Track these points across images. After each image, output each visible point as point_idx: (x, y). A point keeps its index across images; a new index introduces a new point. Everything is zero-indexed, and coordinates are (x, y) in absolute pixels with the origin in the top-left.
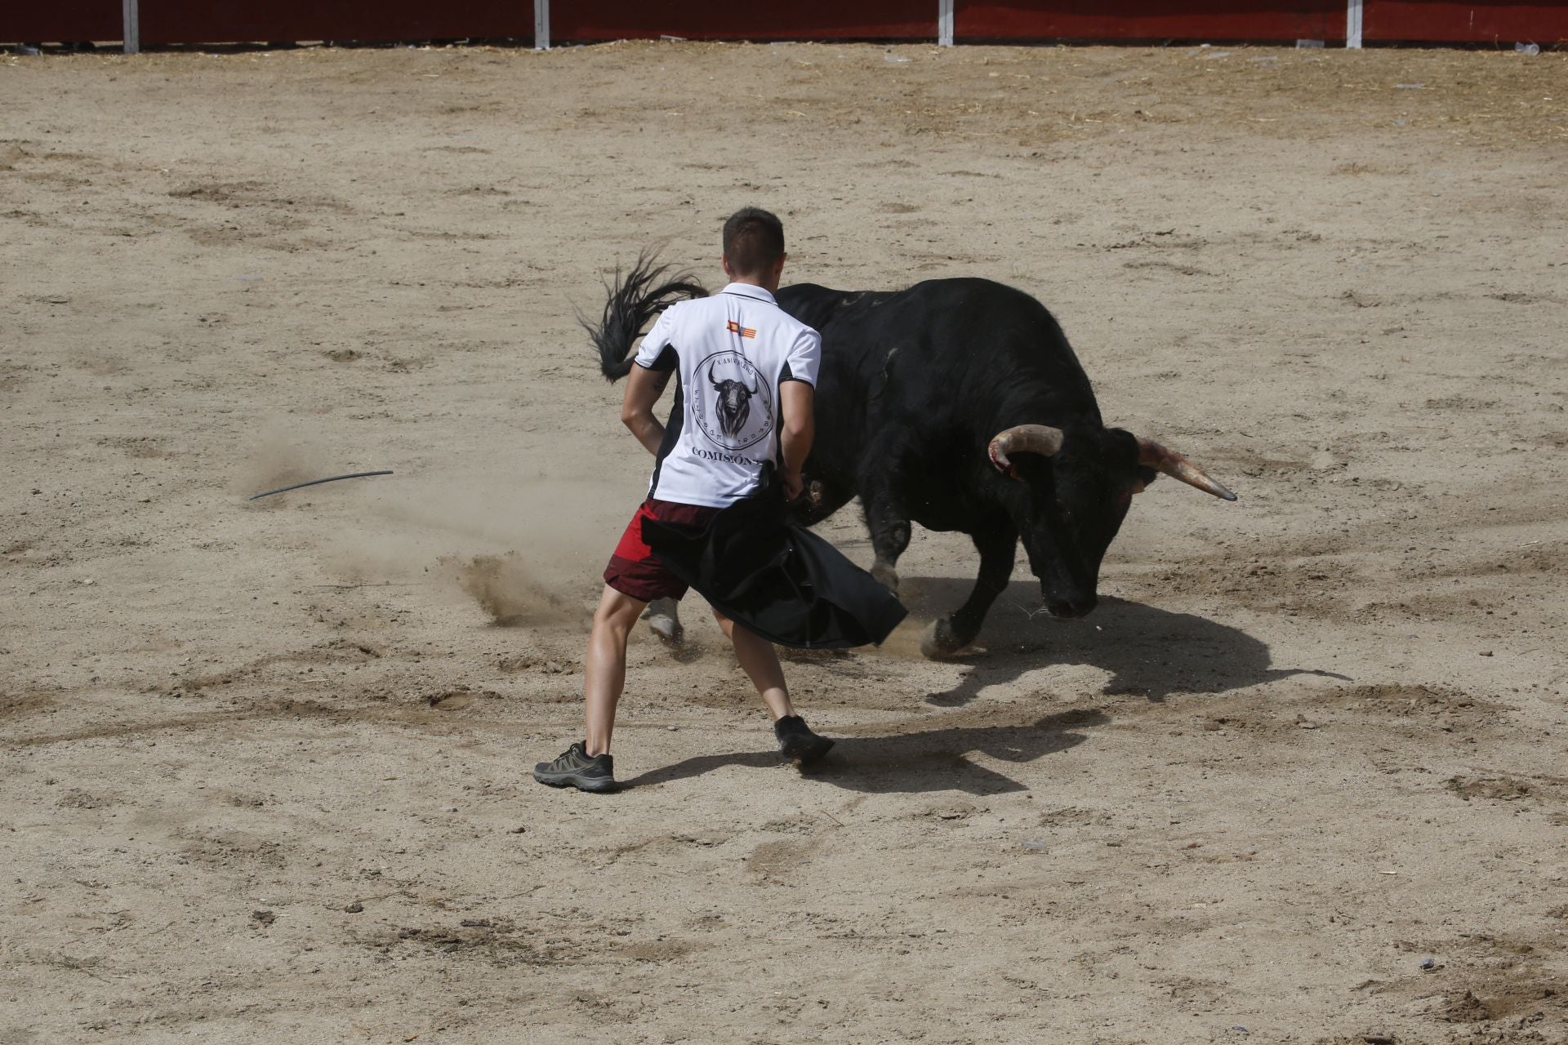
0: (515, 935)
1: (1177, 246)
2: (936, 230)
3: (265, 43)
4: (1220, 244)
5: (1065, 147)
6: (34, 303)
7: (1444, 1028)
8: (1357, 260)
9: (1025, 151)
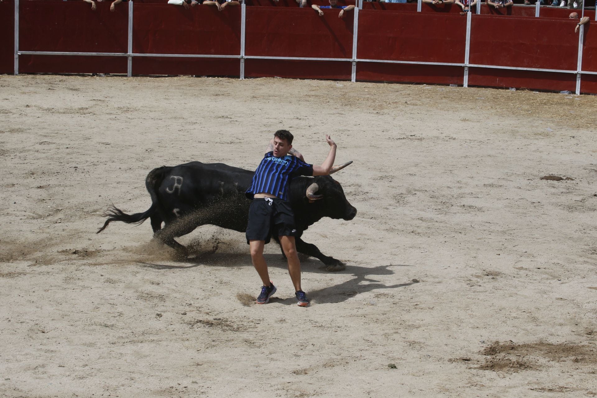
0: (228, 323)
1: (416, 139)
2: (349, 133)
3: (167, 75)
4: (428, 139)
5: (386, 111)
6: (101, 144)
7: (484, 357)
8: (465, 145)
9: (375, 112)
